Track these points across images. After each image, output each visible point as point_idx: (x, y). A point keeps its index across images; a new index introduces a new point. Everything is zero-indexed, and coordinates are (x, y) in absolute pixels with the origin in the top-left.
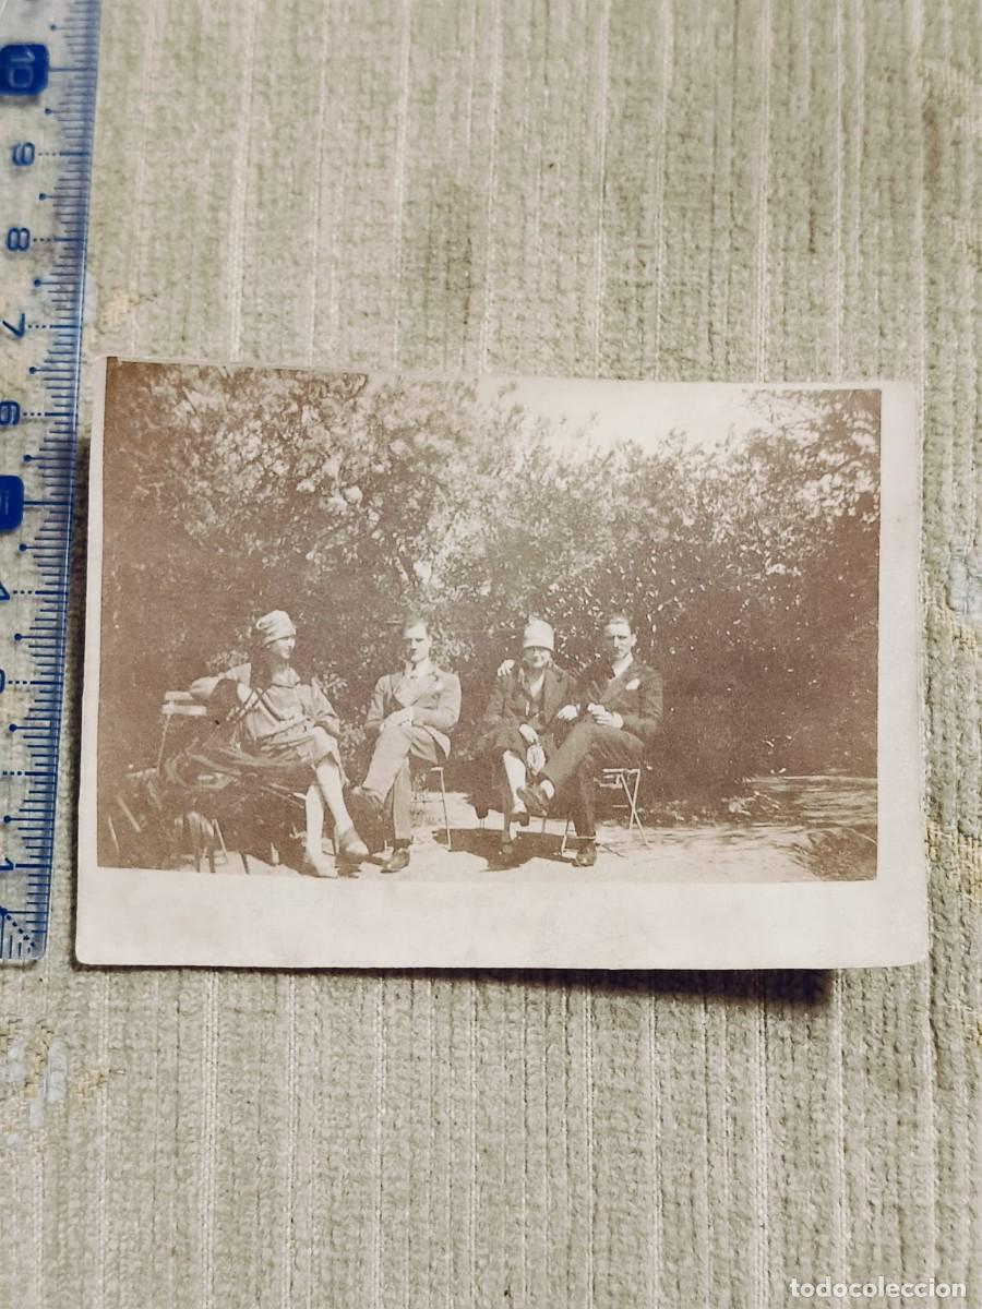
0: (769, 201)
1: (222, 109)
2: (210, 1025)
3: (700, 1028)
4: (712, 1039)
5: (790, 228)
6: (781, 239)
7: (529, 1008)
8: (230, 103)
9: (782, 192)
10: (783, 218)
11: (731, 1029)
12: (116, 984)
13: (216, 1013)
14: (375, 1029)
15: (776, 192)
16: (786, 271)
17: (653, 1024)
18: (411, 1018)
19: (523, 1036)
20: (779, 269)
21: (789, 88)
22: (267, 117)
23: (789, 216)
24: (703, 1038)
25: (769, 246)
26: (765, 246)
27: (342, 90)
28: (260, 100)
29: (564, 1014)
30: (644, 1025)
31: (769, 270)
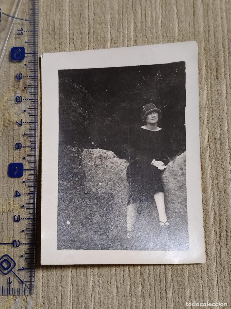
0: (205, 66)
1: (62, 46)
2: (70, 290)
3: (201, 285)
4: (204, 288)
5: (211, 73)
6: (209, 76)
7: (155, 282)
8: (63, 44)
9: (209, 64)
10: (209, 70)
11: (209, 284)
12: (44, 280)
13: (71, 286)
14: (114, 289)
15: (207, 64)
16: (211, 84)
17: (188, 284)
18: (124, 285)
19: (154, 289)
20: (209, 84)
21: (209, 37)
22: (73, 48)
23: (211, 70)
24: (202, 287)
25: (206, 78)
26: (205, 78)
27: (93, 41)
28: (72, 43)
29: (164, 283)
30: (186, 285)
31: (206, 84)
